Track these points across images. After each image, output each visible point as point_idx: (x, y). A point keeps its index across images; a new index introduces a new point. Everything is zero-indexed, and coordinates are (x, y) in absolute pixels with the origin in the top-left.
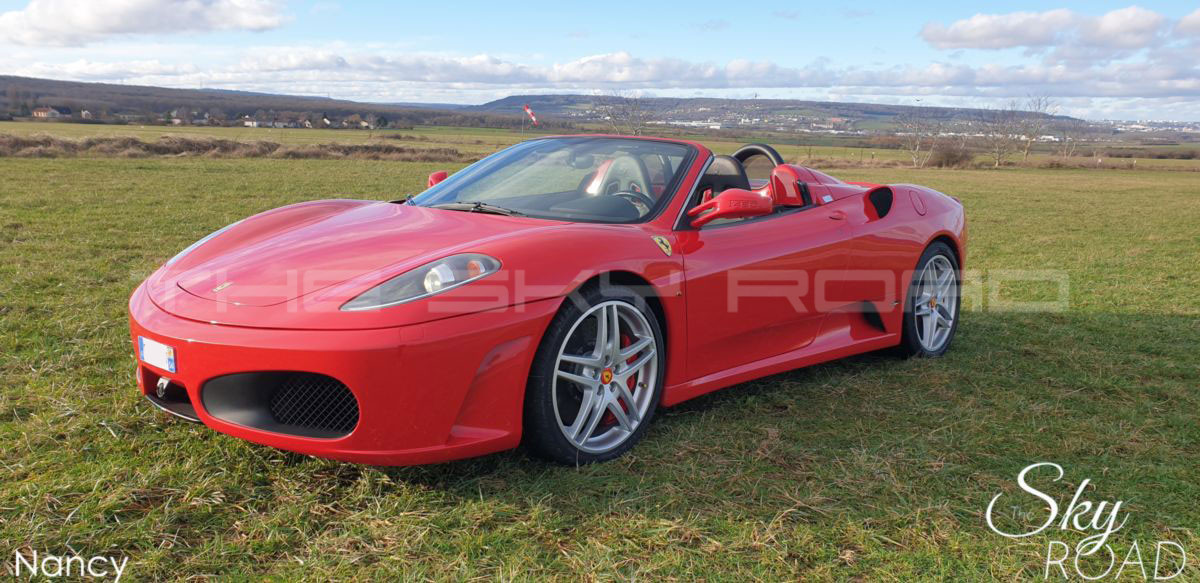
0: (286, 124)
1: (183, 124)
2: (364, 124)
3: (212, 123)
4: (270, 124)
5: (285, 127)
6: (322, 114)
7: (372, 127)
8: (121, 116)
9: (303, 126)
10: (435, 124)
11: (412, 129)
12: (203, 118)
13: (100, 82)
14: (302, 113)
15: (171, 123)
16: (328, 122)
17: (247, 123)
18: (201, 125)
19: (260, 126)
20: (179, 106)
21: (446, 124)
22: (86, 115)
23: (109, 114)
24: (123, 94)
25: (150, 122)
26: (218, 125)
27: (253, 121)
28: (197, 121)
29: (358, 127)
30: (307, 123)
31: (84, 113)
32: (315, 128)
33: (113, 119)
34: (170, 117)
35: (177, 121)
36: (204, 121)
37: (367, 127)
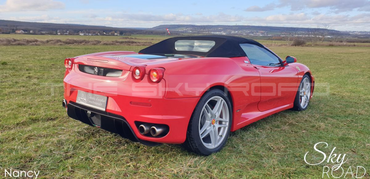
0: (92, 34)
1: (61, 34)
2: (116, 34)
3: (70, 34)
4: (87, 34)
5: (92, 35)
6: (103, 31)
7: (118, 35)
8: (42, 32)
9: (97, 35)
10: (138, 34)
11: (130, 35)
12: (67, 33)
13: (35, 22)
14: (97, 31)
15: (57, 34)
16: (105, 33)
17: (80, 34)
18: (66, 35)
19: (84, 35)
20: (60, 29)
21: (141, 34)
22: (32, 32)
23: (38, 32)
24: (42, 25)
25: (51, 34)
26: (72, 35)
27: (82, 33)
28: (65, 33)
29: (114, 35)
30: (99, 34)
31: (31, 32)
32: (101, 35)
33: (40, 33)
34: (57, 32)
35: (59, 34)
36: (67, 34)
37: (117, 35)
